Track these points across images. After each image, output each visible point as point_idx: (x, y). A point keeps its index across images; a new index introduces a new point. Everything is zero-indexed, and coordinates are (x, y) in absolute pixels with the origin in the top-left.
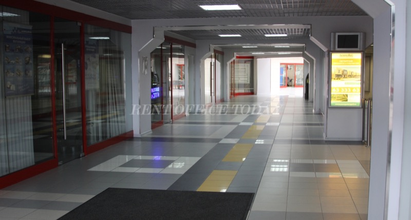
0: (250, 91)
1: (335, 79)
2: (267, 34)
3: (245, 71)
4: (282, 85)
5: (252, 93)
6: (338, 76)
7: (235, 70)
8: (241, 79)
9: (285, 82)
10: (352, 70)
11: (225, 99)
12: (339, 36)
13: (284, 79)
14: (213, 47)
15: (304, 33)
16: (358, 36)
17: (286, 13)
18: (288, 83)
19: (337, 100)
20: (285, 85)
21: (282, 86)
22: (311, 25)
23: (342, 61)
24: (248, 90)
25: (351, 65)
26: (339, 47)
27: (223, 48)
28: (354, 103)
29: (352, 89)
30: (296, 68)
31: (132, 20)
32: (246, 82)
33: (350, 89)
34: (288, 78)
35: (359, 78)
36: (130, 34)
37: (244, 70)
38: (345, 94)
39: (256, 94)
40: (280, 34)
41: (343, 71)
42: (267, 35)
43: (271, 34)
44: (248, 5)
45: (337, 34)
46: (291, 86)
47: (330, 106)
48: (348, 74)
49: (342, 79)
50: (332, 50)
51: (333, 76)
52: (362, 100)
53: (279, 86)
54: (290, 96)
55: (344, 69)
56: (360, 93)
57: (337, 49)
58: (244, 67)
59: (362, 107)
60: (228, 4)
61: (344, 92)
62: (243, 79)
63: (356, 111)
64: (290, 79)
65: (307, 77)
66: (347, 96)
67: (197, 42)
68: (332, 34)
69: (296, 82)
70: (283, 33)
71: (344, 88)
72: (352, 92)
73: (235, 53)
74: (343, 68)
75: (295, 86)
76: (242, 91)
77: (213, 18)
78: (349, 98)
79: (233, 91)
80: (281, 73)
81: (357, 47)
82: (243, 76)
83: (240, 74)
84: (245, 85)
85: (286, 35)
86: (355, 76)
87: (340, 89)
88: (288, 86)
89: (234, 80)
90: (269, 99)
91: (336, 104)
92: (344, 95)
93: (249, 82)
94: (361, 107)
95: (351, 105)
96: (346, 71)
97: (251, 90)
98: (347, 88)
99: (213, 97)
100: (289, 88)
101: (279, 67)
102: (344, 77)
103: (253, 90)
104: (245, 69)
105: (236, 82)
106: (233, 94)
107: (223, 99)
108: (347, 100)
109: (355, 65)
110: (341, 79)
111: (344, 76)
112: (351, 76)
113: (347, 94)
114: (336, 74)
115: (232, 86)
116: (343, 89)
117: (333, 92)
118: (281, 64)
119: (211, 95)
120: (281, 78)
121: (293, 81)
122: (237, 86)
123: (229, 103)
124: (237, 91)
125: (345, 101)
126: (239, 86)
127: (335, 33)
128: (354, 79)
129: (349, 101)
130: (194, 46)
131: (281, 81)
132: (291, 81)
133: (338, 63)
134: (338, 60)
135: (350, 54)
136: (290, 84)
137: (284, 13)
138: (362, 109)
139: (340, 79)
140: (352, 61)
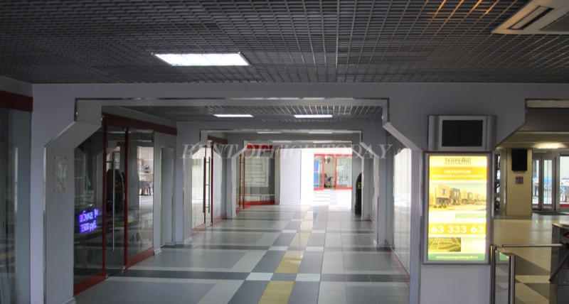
0: (269, 199)
1: (435, 207)
2: (299, 113)
3: (261, 168)
4: (317, 186)
5: (272, 202)
6: (443, 202)
7: (246, 166)
8: (255, 180)
9: (321, 182)
10: (469, 190)
11: (229, 215)
12: (444, 122)
13: (319, 176)
14: (205, 133)
15: (353, 112)
16: (481, 122)
17: (341, 75)
18: (326, 182)
19: (440, 248)
20: (320, 186)
21: (316, 188)
22: (388, 99)
23: (449, 172)
24: (266, 197)
25: (468, 179)
26: (444, 145)
27: (226, 134)
28: (474, 255)
29: (469, 226)
30: (338, 162)
31: (34, 85)
32: (263, 185)
33: (465, 228)
34: (326, 176)
35: (484, 206)
36: (28, 113)
37: (259, 166)
38: (455, 236)
39: (278, 204)
40: (320, 113)
41: (452, 191)
42: (297, 116)
43: (304, 114)
44: (261, 54)
45: (442, 118)
46: (330, 187)
47: (425, 262)
48: (462, 197)
49: (450, 207)
50: (430, 149)
51: (433, 202)
52: (488, 250)
53: (313, 187)
54: (332, 208)
55: (452, 187)
56: (484, 236)
57: (441, 148)
58: (259, 162)
59: (490, 263)
60: (218, 52)
61: (454, 233)
62: (259, 180)
63: (476, 270)
64: (328, 176)
65: (359, 179)
66: (459, 240)
67: (179, 126)
68: (431, 118)
69: (338, 182)
70: (326, 113)
71: (454, 225)
72: (471, 233)
73: (245, 142)
74: (451, 184)
75: (335, 187)
76: (257, 198)
77: (194, 83)
78: (463, 245)
79: (241, 200)
80: (316, 168)
81: (479, 144)
82: (259, 176)
83: (253, 172)
84: (261, 190)
85: (331, 116)
86: (475, 202)
87: (446, 226)
88: (325, 187)
89: (244, 182)
90: (298, 214)
91: (438, 258)
92: (453, 239)
93: (267, 185)
94: (487, 262)
95: (467, 258)
96: (458, 191)
97: (270, 197)
98: (460, 225)
99: (208, 215)
100: (327, 191)
101: (312, 159)
102: (454, 203)
103: (274, 197)
104: (261, 164)
105: (248, 184)
106: (243, 204)
107: (226, 214)
108: (459, 250)
109: (475, 179)
110: (448, 208)
111: (455, 201)
112: (467, 201)
113: (459, 236)
114: (438, 196)
115: (242, 190)
116: (452, 228)
117: (433, 233)
118: (316, 155)
119: (204, 211)
120: (316, 175)
121: (333, 180)
122: (249, 190)
123: (234, 222)
124: (248, 198)
125: (455, 251)
126: (253, 190)
127: (437, 116)
128: (474, 206)
129: (462, 252)
130: (173, 131)
131: (315, 180)
132: (330, 180)
133: (442, 176)
134: (443, 170)
135: (466, 157)
136: (328, 184)
137: (337, 74)
138: (489, 268)
139: (445, 207)
140: (469, 172)
